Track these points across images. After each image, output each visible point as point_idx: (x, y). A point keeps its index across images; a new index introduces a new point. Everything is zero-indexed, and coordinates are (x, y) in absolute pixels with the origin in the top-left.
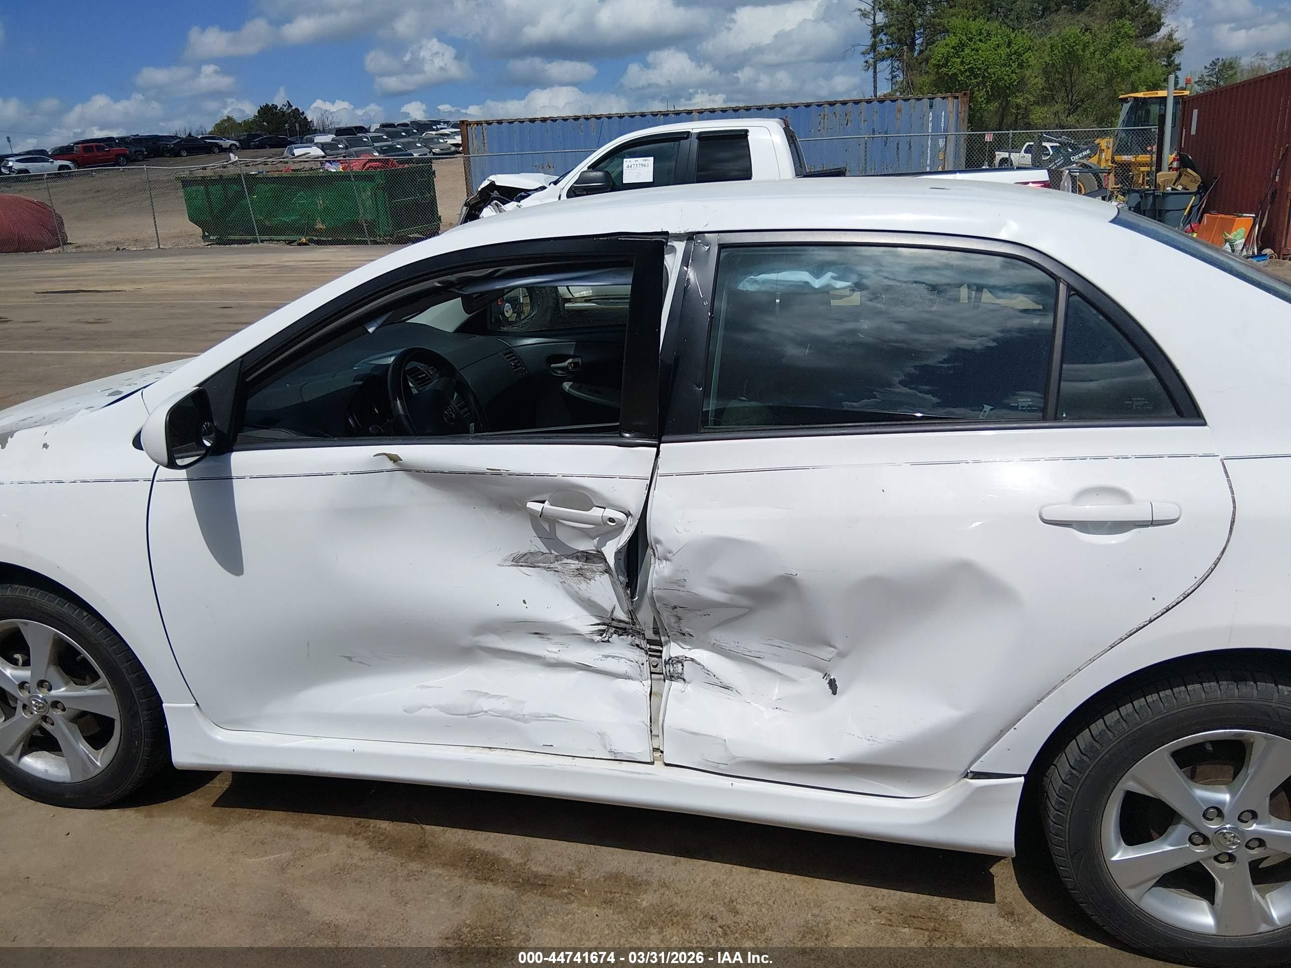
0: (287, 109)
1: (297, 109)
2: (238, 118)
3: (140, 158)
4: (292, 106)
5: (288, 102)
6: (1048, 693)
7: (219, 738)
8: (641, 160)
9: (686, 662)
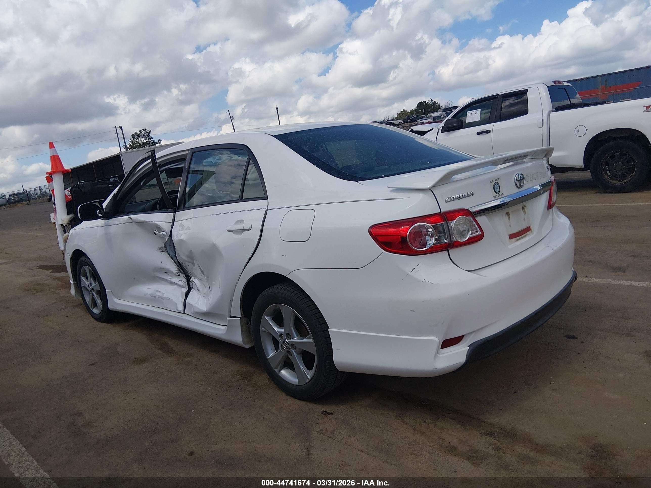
0: (430, 102)
1: (435, 101)
2: (408, 110)
4: (432, 101)
5: (431, 99)
6: (235, 288)
7: (116, 301)
8: (475, 111)
9: (193, 282)
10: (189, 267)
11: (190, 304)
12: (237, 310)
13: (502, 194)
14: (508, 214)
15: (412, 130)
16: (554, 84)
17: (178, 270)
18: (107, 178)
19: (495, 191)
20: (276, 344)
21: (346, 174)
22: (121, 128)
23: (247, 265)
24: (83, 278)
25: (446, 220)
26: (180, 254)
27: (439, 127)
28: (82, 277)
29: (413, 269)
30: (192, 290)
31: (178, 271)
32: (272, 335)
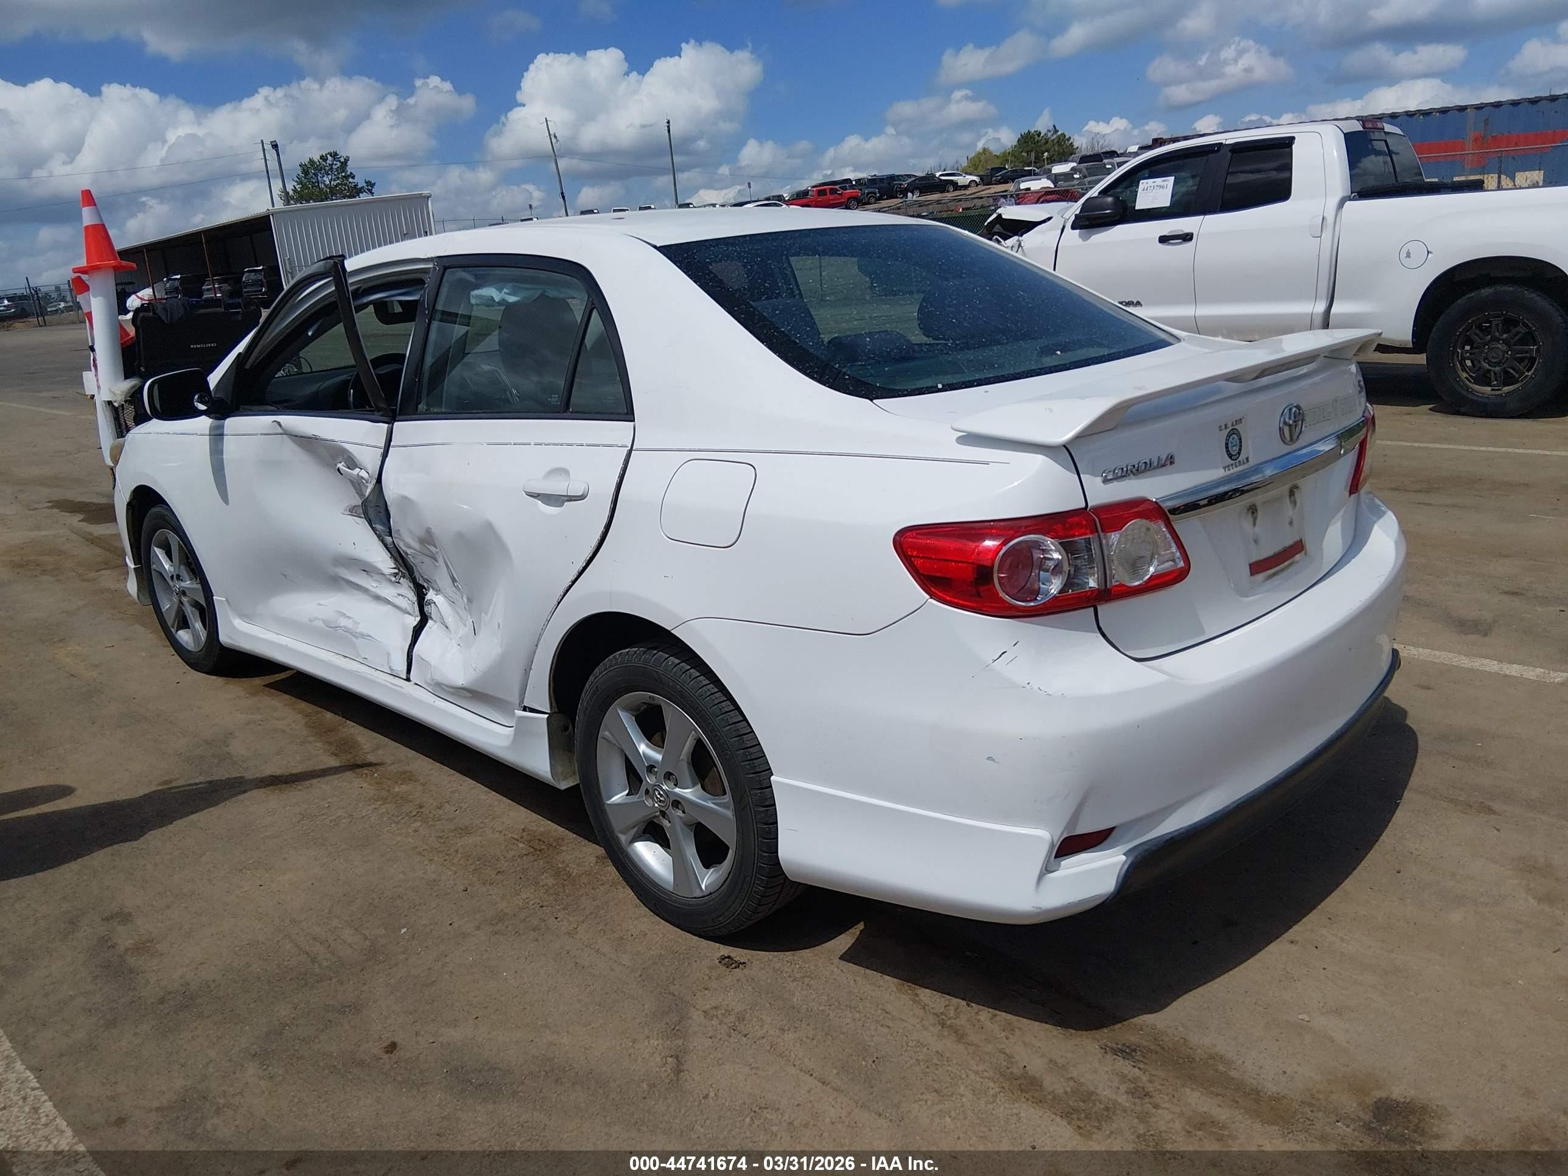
0: (1053, 135)
1: (1063, 135)
2: (995, 149)
3: (873, 200)
4: (1058, 132)
5: (1054, 126)
6: (539, 640)
7: (237, 626)
8: (1159, 181)
9: (432, 605)
10: (423, 568)
11: (422, 659)
12: (540, 695)
13: (1245, 461)
14: (1253, 510)
15: (1000, 215)
16: (1362, 129)
17: (394, 568)
18: (235, 273)
19: (1228, 451)
20: (634, 778)
21: (845, 374)
22: (275, 146)
23: (570, 587)
24: (159, 553)
25: (1097, 532)
26: (402, 531)
27: (1066, 216)
28: (156, 549)
29: (1003, 653)
30: (430, 622)
31: (396, 571)
32: (626, 756)
